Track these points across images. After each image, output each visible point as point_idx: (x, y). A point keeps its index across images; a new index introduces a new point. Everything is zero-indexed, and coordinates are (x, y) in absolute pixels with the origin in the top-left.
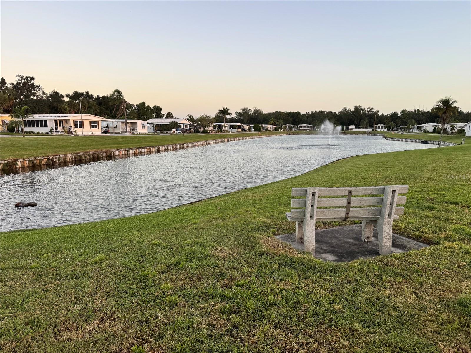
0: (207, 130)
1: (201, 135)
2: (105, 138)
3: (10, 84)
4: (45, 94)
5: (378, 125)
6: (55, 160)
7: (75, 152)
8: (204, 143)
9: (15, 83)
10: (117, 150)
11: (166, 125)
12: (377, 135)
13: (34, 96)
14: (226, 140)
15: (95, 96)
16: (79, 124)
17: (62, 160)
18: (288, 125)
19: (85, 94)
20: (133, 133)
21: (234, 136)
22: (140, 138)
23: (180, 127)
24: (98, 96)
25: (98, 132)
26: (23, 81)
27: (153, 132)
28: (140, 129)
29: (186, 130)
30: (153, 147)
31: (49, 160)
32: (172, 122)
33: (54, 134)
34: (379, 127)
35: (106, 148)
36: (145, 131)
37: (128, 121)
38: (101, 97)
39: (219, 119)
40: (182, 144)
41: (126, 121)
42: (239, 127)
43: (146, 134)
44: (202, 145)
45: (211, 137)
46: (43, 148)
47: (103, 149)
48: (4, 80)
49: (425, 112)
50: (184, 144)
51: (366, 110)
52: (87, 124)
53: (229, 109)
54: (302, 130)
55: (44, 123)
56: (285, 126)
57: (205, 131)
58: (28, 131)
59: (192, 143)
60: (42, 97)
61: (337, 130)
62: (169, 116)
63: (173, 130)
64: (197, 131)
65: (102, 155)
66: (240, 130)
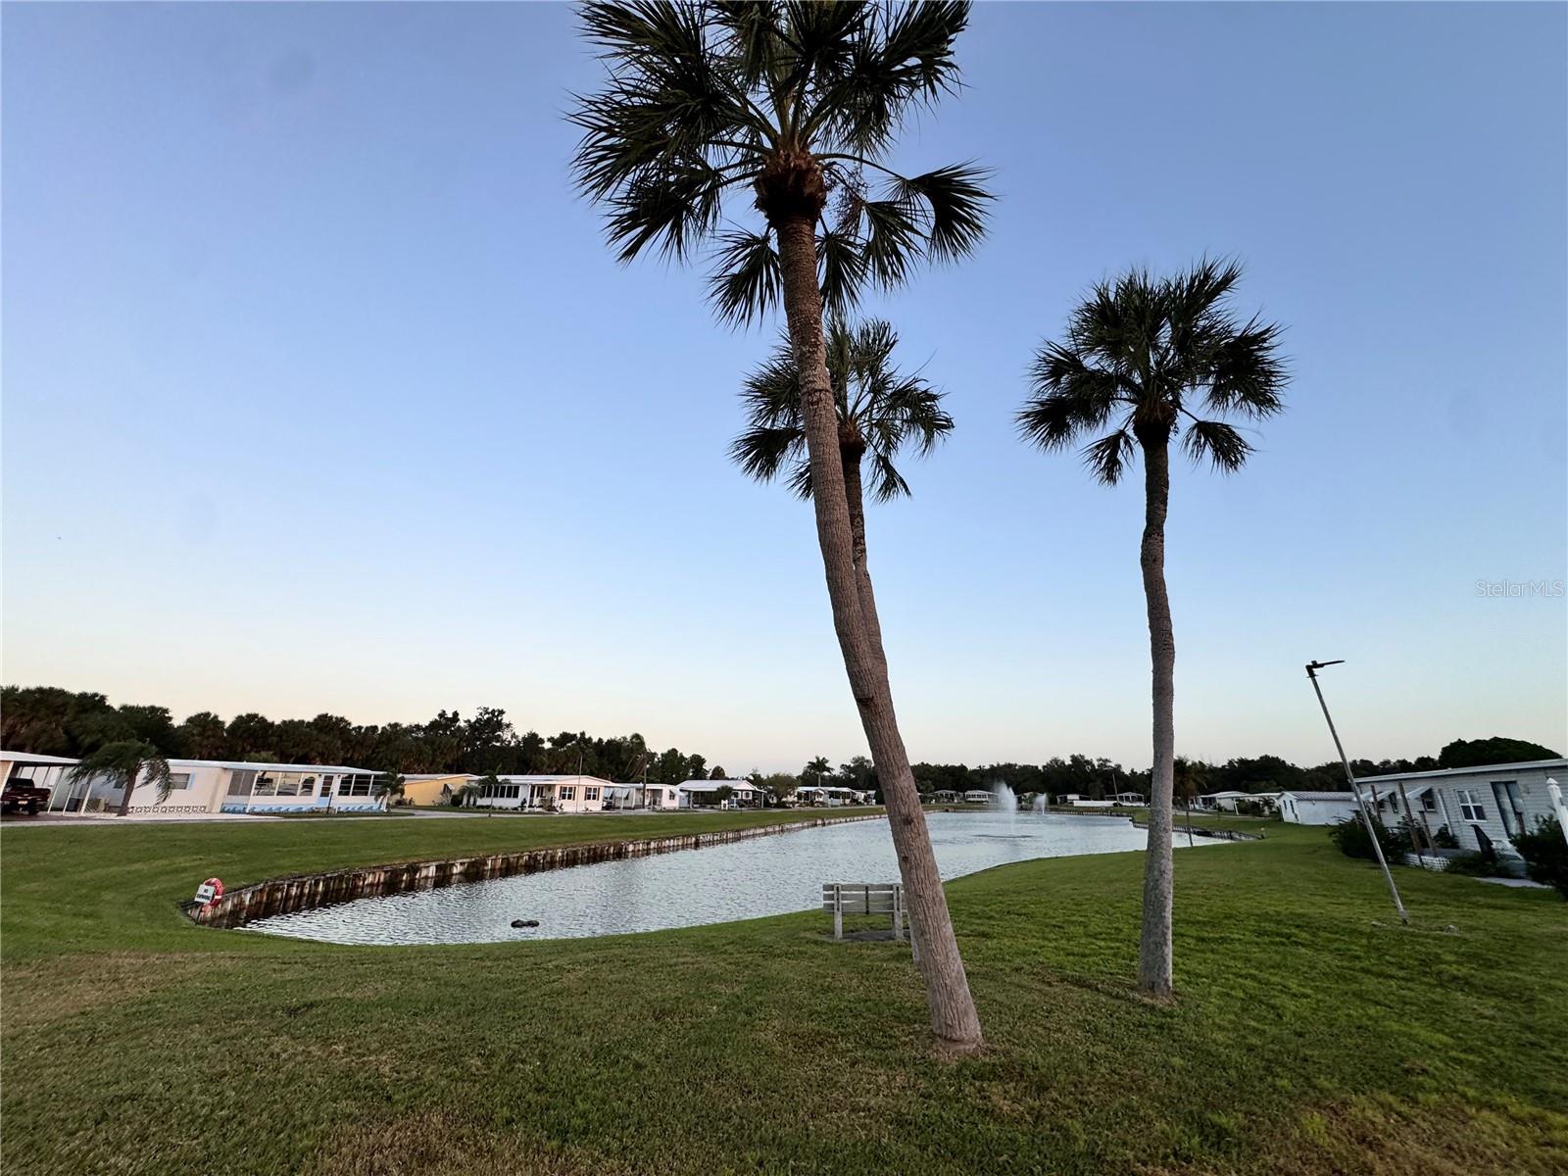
0: (784, 802)
1: (772, 813)
2: (609, 819)
3: (465, 722)
4: (516, 737)
5: (1124, 795)
6: (539, 858)
7: (569, 845)
8: (777, 829)
9: (473, 720)
10: (631, 842)
11: (711, 792)
12: (1122, 816)
13: (497, 742)
14: (819, 822)
15: (595, 740)
16: (568, 793)
17: (548, 858)
18: (944, 792)
19: (579, 736)
20: (654, 808)
21: (836, 814)
22: (667, 818)
23: (736, 795)
24: (600, 740)
25: (596, 806)
26: (486, 716)
27: (686, 805)
28: (666, 802)
29: (745, 802)
30: (688, 836)
31: (530, 857)
32: (723, 788)
33: (527, 810)
34: (1127, 798)
35: (615, 838)
36: (675, 804)
37: (649, 786)
38: (605, 741)
39: (809, 778)
40: (737, 831)
41: (644, 787)
42: (845, 795)
43: (675, 811)
44: (775, 832)
45: (792, 816)
46: (522, 839)
47: (609, 841)
48: (458, 714)
49: (1216, 768)
50: (743, 830)
51: (1096, 763)
52: (581, 793)
53: (827, 762)
54: (973, 802)
55: (513, 791)
56: (939, 792)
57: (781, 805)
58: (485, 804)
59: (755, 828)
60: (510, 742)
61: (1039, 805)
62: (718, 774)
63: (723, 802)
64: (767, 805)
65: (608, 850)
66: (848, 801)
